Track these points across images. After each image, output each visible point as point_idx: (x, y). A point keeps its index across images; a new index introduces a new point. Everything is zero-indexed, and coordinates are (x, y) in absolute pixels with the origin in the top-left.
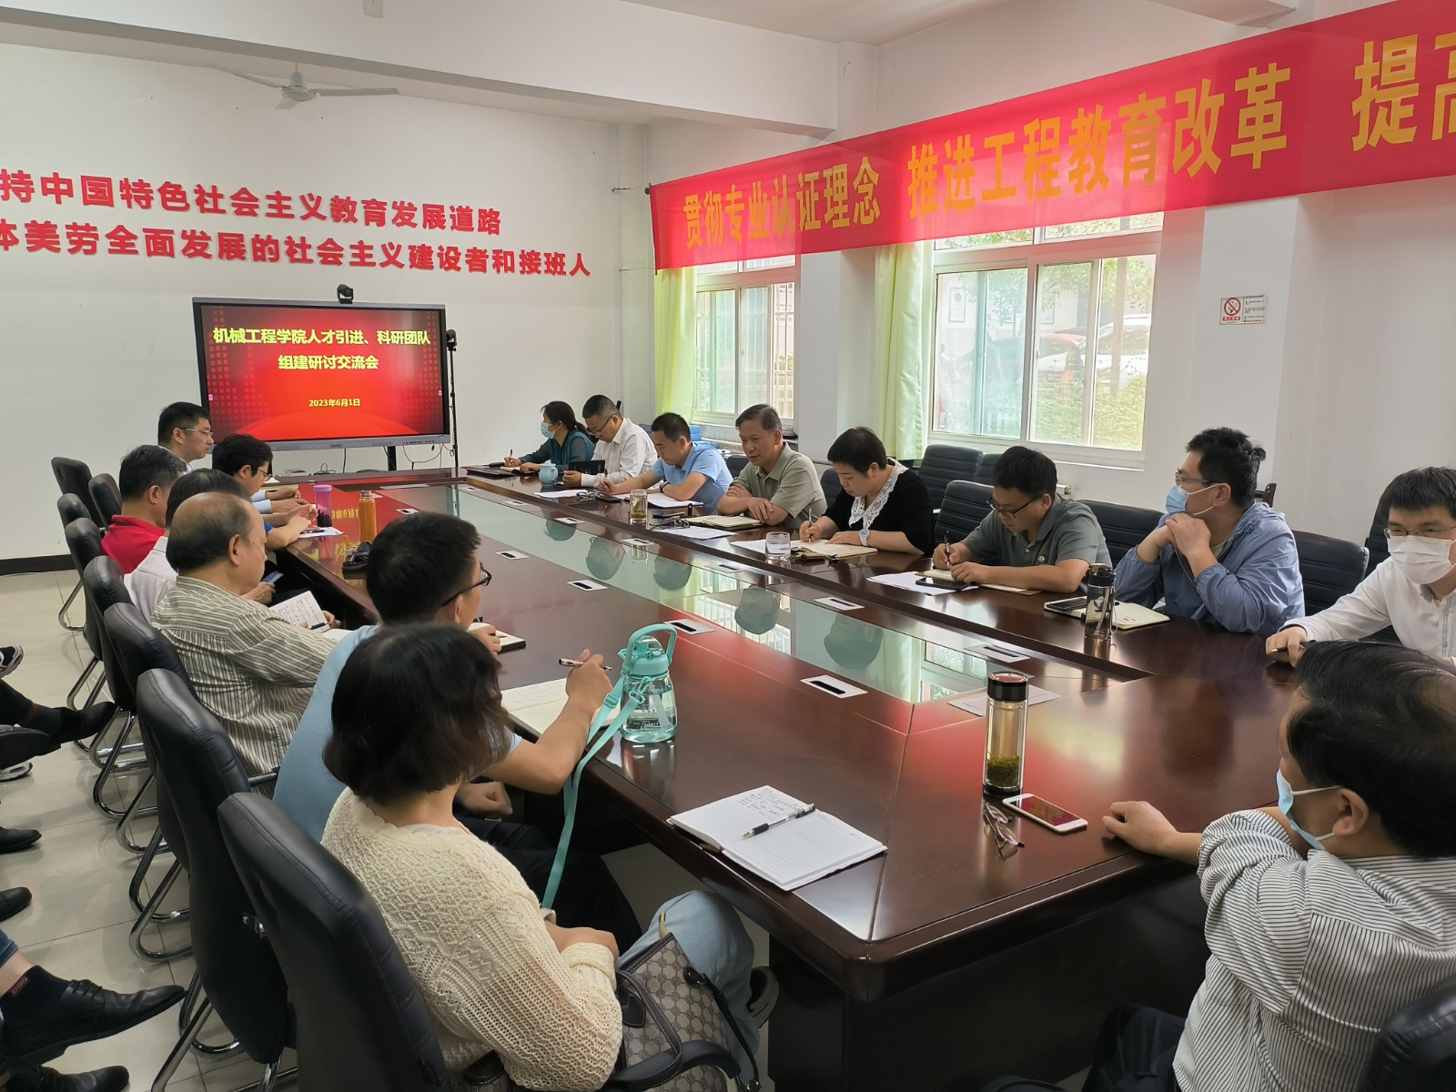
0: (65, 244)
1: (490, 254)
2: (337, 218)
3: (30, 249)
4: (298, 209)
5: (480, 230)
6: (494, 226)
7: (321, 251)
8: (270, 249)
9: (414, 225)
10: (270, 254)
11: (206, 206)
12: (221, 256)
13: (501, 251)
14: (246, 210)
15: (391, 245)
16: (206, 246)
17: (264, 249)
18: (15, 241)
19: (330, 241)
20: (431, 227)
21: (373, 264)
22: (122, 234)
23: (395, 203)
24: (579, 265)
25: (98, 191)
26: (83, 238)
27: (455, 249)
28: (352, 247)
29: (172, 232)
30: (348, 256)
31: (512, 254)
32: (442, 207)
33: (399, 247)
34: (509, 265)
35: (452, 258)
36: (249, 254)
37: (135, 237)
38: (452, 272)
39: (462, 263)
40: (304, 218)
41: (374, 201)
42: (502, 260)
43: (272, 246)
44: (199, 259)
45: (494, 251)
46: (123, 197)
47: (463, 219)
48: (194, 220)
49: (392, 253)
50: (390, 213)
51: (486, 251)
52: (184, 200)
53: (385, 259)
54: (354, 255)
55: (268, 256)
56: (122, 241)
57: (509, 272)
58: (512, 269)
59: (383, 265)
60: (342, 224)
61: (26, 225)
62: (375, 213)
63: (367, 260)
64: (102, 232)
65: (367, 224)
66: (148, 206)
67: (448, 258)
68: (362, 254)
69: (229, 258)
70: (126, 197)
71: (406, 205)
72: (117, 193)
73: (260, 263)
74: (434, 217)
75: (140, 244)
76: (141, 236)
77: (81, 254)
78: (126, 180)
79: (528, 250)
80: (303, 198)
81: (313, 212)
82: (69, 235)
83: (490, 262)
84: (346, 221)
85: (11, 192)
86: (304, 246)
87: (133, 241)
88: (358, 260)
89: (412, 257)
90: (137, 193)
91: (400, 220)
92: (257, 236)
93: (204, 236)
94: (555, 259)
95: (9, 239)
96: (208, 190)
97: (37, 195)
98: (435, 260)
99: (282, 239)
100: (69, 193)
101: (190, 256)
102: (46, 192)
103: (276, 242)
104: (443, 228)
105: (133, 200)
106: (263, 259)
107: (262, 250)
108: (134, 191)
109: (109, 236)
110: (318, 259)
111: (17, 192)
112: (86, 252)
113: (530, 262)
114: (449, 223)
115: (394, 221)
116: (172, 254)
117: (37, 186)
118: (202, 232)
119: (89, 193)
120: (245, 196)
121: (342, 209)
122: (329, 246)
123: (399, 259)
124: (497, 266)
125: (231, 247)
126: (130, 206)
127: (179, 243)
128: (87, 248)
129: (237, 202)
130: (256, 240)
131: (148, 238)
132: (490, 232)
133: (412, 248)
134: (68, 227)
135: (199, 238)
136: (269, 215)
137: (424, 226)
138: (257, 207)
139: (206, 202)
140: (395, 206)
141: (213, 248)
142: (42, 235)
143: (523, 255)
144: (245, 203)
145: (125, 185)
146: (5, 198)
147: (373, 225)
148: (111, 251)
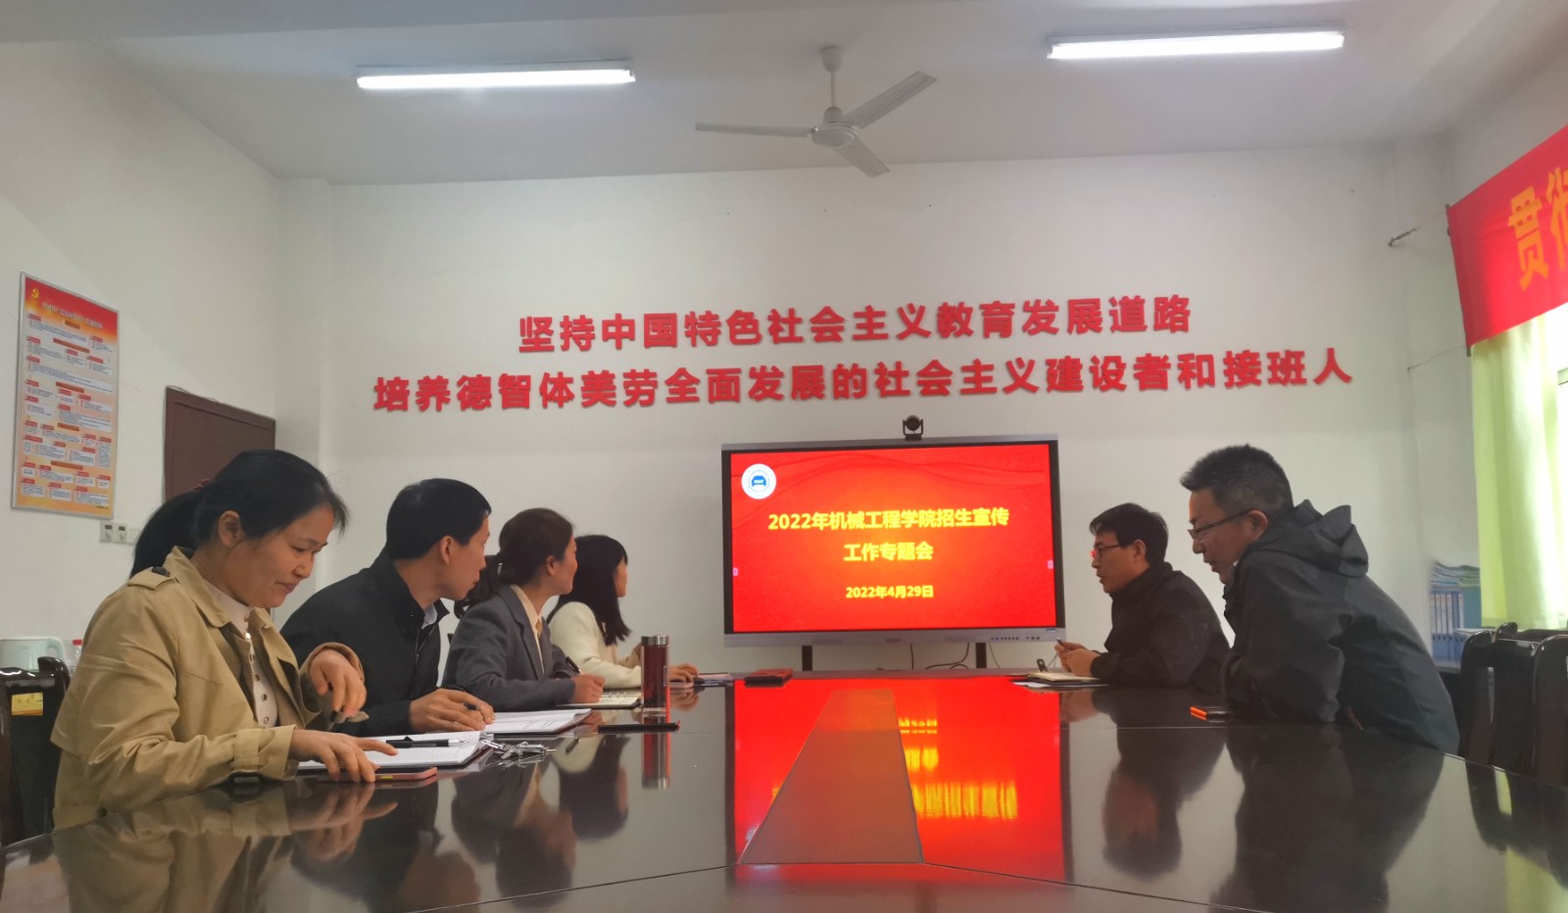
0: (621, 396)
1: (1173, 361)
2: (945, 332)
3: (585, 405)
4: (893, 325)
5: (1158, 327)
6: (1179, 320)
7: (921, 379)
8: (855, 382)
9: (1054, 331)
10: (856, 388)
11: (782, 335)
12: (794, 396)
13: (1191, 356)
14: (828, 334)
15: (1020, 361)
16: (776, 384)
17: (849, 382)
18: (571, 397)
19: (935, 364)
20: (1081, 331)
21: (993, 390)
22: (683, 378)
23: (1027, 303)
24: (1332, 366)
25: (661, 330)
26: (640, 387)
27: (1117, 359)
28: (965, 369)
29: (738, 371)
30: (957, 382)
31: (1209, 359)
32: (1096, 302)
33: (1032, 363)
34: (1206, 374)
35: (1113, 372)
36: (829, 390)
37: (697, 381)
38: (1113, 393)
39: (1128, 378)
40: (902, 336)
41: (997, 304)
42: (1194, 370)
43: (858, 378)
44: (769, 403)
45: (1181, 357)
46: (688, 334)
47: (1130, 315)
48: (766, 354)
49: (1021, 372)
50: (1020, 318)
51: (1166, 358)
52: (755, 330)
53: (1009, 381)
54: (967, 380)
55: (852, 391)
56: (682, 387)
57: (1206, 387)
58: (1211, 381)
59: (1008, 390)
60: (951, 340)
61: (584, 377)
62: (998, 319)
63: (985, 385)
64: (661, 379)
65: (986, 335)
66: (714, 343)
67: (1107, 373)
68: (978, 378)
69: (804, 397)
70: (691, 335)
71: (1043, 304)
72: (681, 329)
73: (842, 402)
74: (1085, 316)
75: (702, 390)
76: (704, 379)
77: (637, 406)
78: (693, 314)
79: (1237, 350)
80: (900, 311)
81: (913, 329)
82: (626, 385)
83: (1173, 374)
84: (958, 335)
85: (572, 341)
86: (900, 373)
87: (694, 386)
88: (971, 386)
89: (1051, 376)
90: (704, 328)
91: (1033, 326)
92: (840, 366)
93: (777, 373)
94: (1286, 361)
95: (565, 394)
96: (784, 314)
97: (597, 342)
98: (1086, 377)
99: (870, 366)
100: (631, 336)
101: (759, 399)
102: (606, 337)
103: (863, 373)
104: (1098, 330)
105: (698, 338)
106: (845, 395)
107: (844, 383)
108: (701, 326)
109: (669, 382)
110: (916, 390)
111: (577, 340)
112: (644, 404)
113: (1242, 368)
114: (1107, 321)
115: (1025, 328)
116: (736, 399)
117: (598, 332)
118: (774, 368)
119: (652, 333)
120: (827, 317)
121: (952, 320)
122: (933, 370)
123: (1032, 380)
124: (1185, 379)
125: (808, 383)
126: (694, 344)
127: (747, 384)
128: (644, 398)
129: (818, 325)
130: (839, 370)
131: (711, 381)
132: (1174, 329)
133: (1050, 363)
134: (626, 375)
135: (770, 375)
136: (856, 338)
137: (1070, 331)
138: (842, 329)
139: (781, 329)
140: (1026, 307)
141: (786, 386)
142: (598, 388)
143: (1229, 359)
144: (827, 326)
145: (691, 320)
146: (565, 348)
147: (995, 336)
148: (669, 400)
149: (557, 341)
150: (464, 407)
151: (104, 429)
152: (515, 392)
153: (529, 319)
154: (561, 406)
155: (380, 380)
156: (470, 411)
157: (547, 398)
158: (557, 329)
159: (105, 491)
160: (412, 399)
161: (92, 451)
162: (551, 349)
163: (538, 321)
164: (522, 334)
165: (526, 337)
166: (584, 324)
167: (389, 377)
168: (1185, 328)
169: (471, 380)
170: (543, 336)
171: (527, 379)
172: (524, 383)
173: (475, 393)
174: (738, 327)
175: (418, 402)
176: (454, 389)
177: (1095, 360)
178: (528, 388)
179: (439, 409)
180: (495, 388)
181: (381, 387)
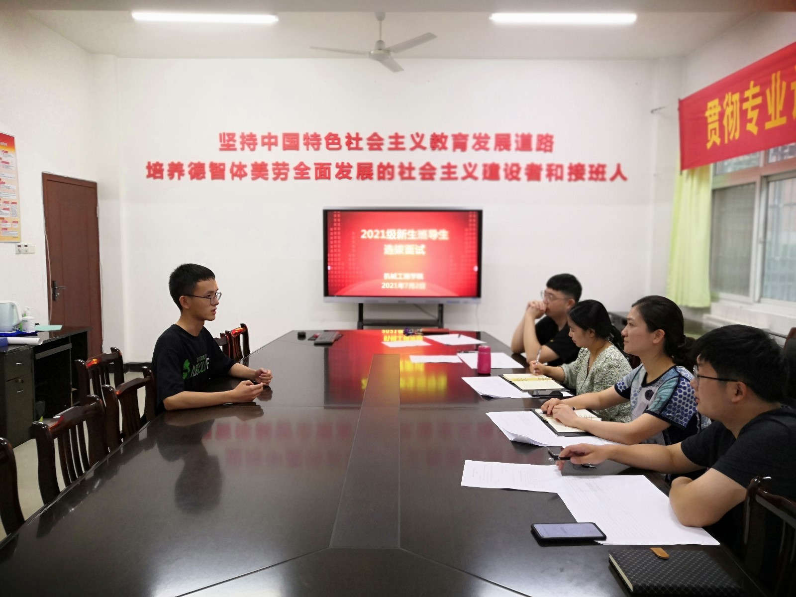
0: (271, 175)
1: (544, 167)
2: (433, 147)
3: (253, 179)
4: (408, 143)
5: (539, 149)
6: (549, 146)
7: (421, 172)
8: (389, 172)
9: (488, 149)
10: (389, 175)
11: (352, 146)
12: (358, 178)
13: (553, 165)
14: (376, 147)
15: (470, 165)
16: (349, 172)
17: (385, 171)
18: (245, 175)
19: (428, 164)
20: (501, 150)
21: (456, 179)
22: (302, 167)
23: (475, 135)
24: (619, 172)
25: (291, 142)
26: (281, 171)
27: (517, 165)
28: (443, 167)
29: (330, 164)
30: (439, 173)
31: (561, 166)
32: (509, 136)
33: (476, 166)
34: (559, 174)
35: (515, 172)
36: (375, 176)
37: (309, 169)
38: (514, 182)
39: (522, 175)
40: (412, 149)
41: (460, 135)
42: (554, 172)
43: (390, 170)
44: (345, 180)
45: (548, 165)
46: (305, 144)
47: (525, 143)
48: (345, 156)
49: (470, 170)
50: (471, 142)
51: (541, 165)
52: (339, 143)
53: (464, 174)
54: (444, 173)
55: (387, 176)
56: (302, 172)
57: (559, 181)
58: (561, 178)
59: (464, 178)
60: (437, 152)
61: (252, 165)
62: (460, 143)
63: (452, 176)
64: (291, 167)
65: (454, 150)
66: (318, 149)
67: (512, 172)
68: (449, 172)
69: (363, 179)
70: (307, 144)
71: (483, 135)
72: (301, 141)
73: (382, 182)
74: (503, 142)
75: (312, 173)
76: (313, 168)
77: (279, 180)
78: (307, 134)
79: (575, 163)
80: (412, 136)
81: (418, 145)
82: (274, 169)
83: (544, 173)
84: (440, 149)
85: (246, 147)
86: (411, 168)
87: (308, 171)
88: (446, 176)
89: (485, 172)
90: (313, 141)
91: (477, 147)
92: (381, 164)
93: (350, 166)
94: (598, 169)
95: (243, 173)
96: (354, 135)
97: (259, 147)
98: (502, 173)
99: (396, 164)
100: (276, 144)
101: (340, 178)
102: (264, 144)
103: (392, 167)
104: (509, 150)
105: (310, 146)
106: (383, 178)
107: (383, 172)
108: (311, 140)
109: (295, 169)
110: (418, 177)
111: (249, 145)
112: (283, 179)
113: (577, 172)
114: (513, 145)
115: (474, 147)
116: (329, 178)
117: (259, 141)
118: (348, 163)
119: (287, 143)
120: (376, 138)
121: (437, 141)
122: (427, 167)
123: (475, 174)
124: (549, 175)
125: (365, 172)
126: (308, 149)
127: (334, 171)
128: (283, 176)
129: (370, 142)
130: (381, 166)
131: (316, 169)
132: (545, 150)
133: (485, 165)
134: (274, 164)
135: (346, 167)
136: (390, 149)
137: (495, 149)
138: (382, 144)
139: (352, 143)
140: (475, 137)
141: (354, 173)
142: (260, 170)
143: (571, 167)
144: (375, 143)
145: (306, 137)
146: (243, 149)
147: (458, 151)
148: (296, 178)
149: (238, 145)
150: (192, 178)
151: (12, 198)
152: (218, 171)
153: (224, 134)
154: (241, 179)
155: (149, 163)
156: (195, 180)
157: (234, 175)
158: (238, 139)
159: (16, 229)
160: (165, 173)
161: (8, 209)
162: (235, 150)
163: (229, 135)
164: (221, 141)
165: (222, 143)
166: (252, 137)
167: (153, 161)
168: (551, 151)
169: (195, 164)
170: (231, 143)
171: (223, 165)
172: (222, 167)
173: (197, 171)
174: (330, 141)
175: (169, 175)
176: (186, 169)
177: (506, 165)
178: (223, 170)
179: (179, 178)
180: (207, 169)
181: (149, 167)
